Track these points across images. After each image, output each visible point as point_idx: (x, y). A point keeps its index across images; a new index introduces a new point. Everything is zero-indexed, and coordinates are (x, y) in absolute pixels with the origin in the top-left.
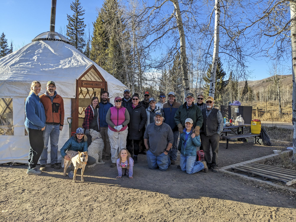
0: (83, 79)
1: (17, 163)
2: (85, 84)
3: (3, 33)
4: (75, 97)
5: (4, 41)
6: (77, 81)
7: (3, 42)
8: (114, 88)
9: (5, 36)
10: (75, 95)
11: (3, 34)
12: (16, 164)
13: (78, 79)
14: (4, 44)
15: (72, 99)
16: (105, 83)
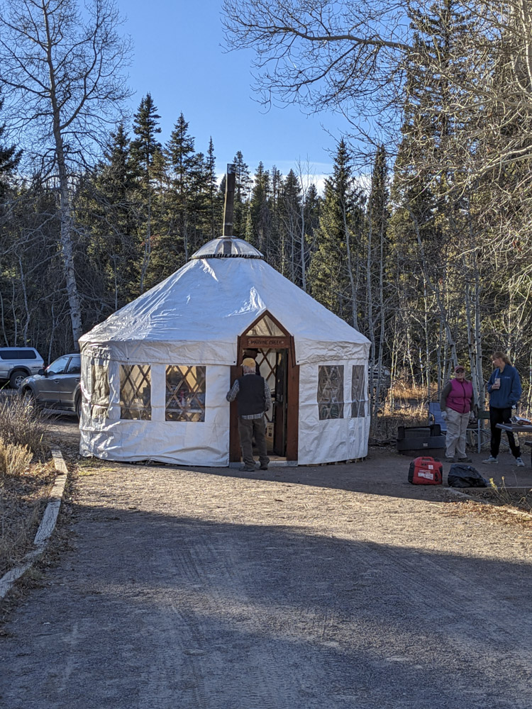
0: (250, 333)
1: (155, 462)
2: (252, 342)
3: (181, 118)
4: (235, 364)
5: (184, 145)
6: (239, 338)
7: (182, 148)
8: (310, 346)
9: (186, 126)
10: (236, 361)
11: (182, 120)
12: (153, 463)
13: (240, 335)
14: (183, 157)
15: (232, 367)
16: (289, 339)
